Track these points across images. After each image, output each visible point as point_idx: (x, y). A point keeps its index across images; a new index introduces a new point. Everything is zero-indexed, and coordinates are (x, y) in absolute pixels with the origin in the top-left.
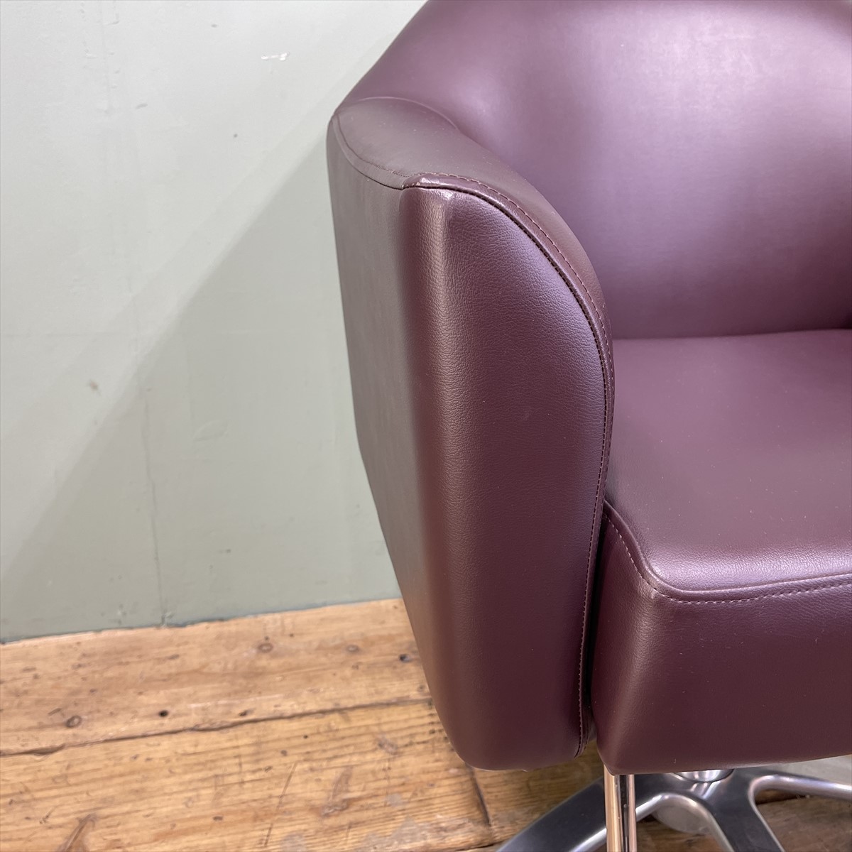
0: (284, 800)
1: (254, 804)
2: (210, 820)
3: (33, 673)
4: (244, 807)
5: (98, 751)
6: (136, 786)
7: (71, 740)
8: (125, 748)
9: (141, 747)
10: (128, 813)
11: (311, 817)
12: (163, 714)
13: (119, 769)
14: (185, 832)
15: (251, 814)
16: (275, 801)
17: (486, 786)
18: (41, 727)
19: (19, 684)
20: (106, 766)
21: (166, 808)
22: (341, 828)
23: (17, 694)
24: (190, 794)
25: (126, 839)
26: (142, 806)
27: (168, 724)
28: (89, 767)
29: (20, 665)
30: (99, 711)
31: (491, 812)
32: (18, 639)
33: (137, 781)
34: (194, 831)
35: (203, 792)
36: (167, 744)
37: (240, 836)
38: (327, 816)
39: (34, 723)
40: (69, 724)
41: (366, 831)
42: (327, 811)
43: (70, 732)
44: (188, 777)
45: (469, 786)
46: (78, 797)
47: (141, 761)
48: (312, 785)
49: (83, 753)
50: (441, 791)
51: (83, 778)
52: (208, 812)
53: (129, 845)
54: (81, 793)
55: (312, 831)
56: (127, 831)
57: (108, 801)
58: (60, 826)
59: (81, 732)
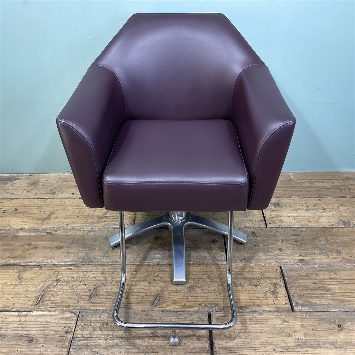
0: (93, 215)
1: (86, 215)
2: (76, 216)
3: (48, 181)
4: (84, 215)
5: (57, 200)
6: (63, 208)
7: (53, 197)
8: (63, 200)
9: (67, 200)
10: (61, 213)
11: (97, 219)
12: (73, 194)
13: (61, 204)
14: (71, 218)
15: (85, 216)
16: (91, 215)
17: (137, 218)
18: (47, 194)
19: (44, 184)
20: (58, 203)
21: (68, 213)
22: (102, 222)
23: (43, 186)
24: (74, 211)
25: (59, 217)
26: (63, 212)
27: (74, 196)
28: (55, 203)
29: (45, 179)
30: (60, 192)
31: (136, 223)
32: (46, 173)
33: (64, 207)
34: (73, 218)
35: (76, 211)
36: (72, 200)
37: (81, 220)
38: (101, 219)
39: (46, 193)
40: (53, 194)
41: (107, 222)
42: (101, 218)
43: (53, 195)
44: (74, 208)
45: (134, 217)
46: (51, 209)
47: (66, 203)
48: (100, 213)
49: (55, 200)
50: (127, 217)
51: (53, 205)
52: (76, 215)
53: (59, 219)
54: (52, 208)
55: (96, 221)
56: (60, 216)
57: (57, 210)
58: (47, 214)
59: (55, 196)
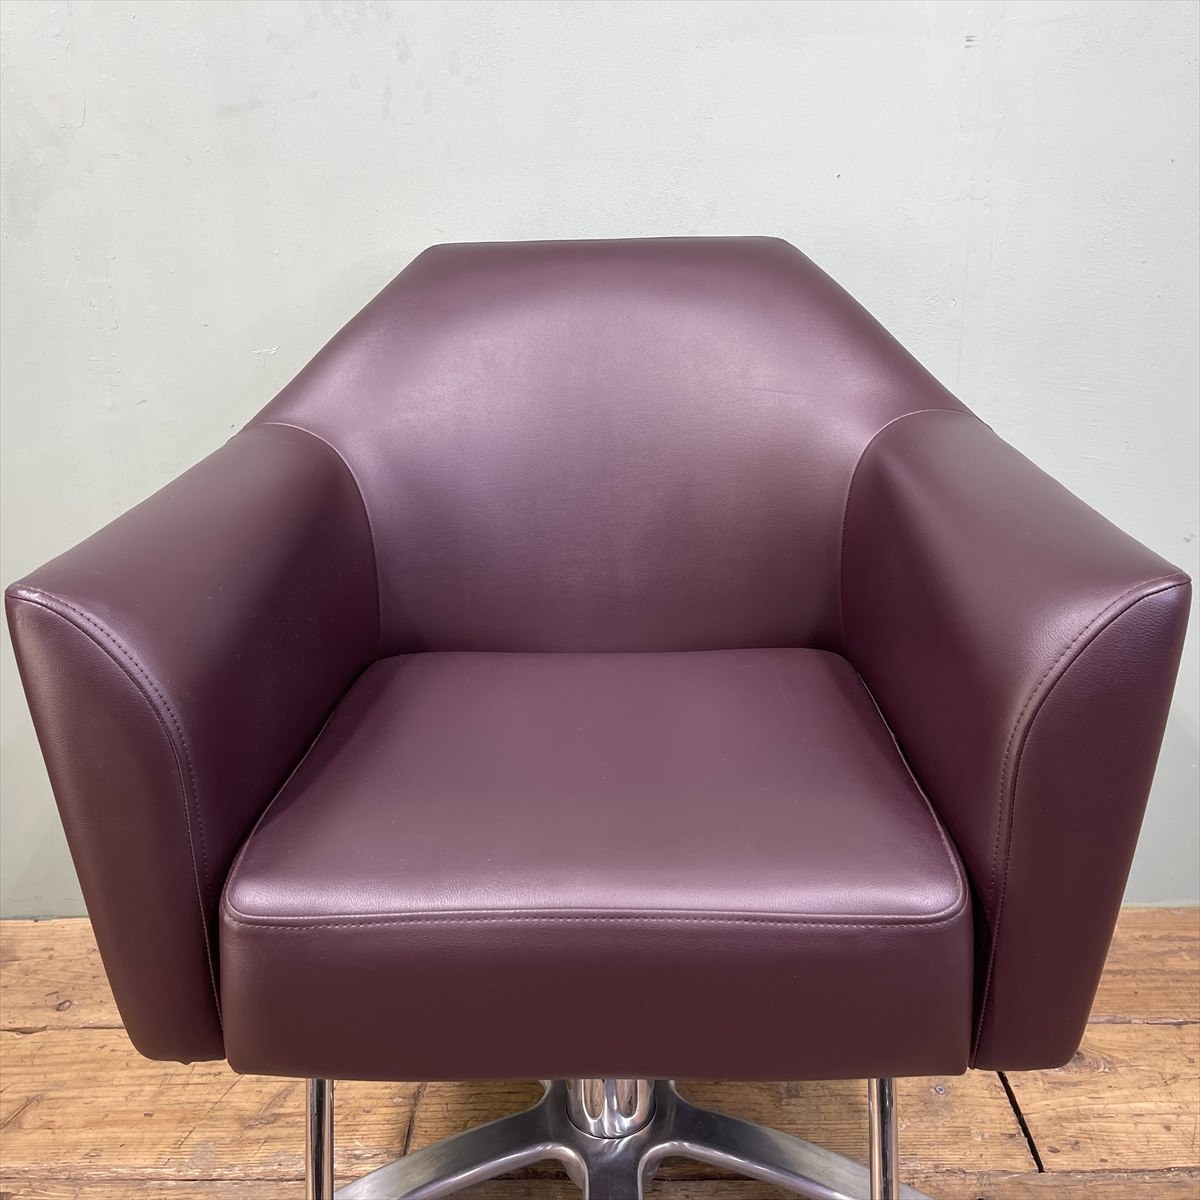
0: (216, 1107)
1: (188, 1107)
2: (141, 1115)
3: (51, 952)
4: (177, 1107)
5: (71, 1037)
6: (90, 1074)
7: (54, 1023)
10: (73, 1098)
11: (235, 1126)
13: (83, 1056)
14: (113, 1124)
15: (180, 1115)
16: (209, 1106)
17: (422, 1120)
18: (34, 1007)
19: (32, 963)
20: (73, 1052)
21: (107, 1098)
22: (257, 1141)
23: (26, 972)
24: (132, 1089)
25: (59, 1121)
26: (87, 1093)
28: (56, 1050)
29: (42, 944)
30: (91, 998)
31: (413, 1146)
32: (50, 917)
33: (93, 1070)
34: (122, 1123)
35: (147, 1088)
37: (161, 1134)
38: (251, 1127)
39: (29, 1003)
40: (58, 1008)
41: (279, 1146)
42: (252, 1123)
43: (57, 1014)
44: (140, 1072)
45: (404, 1118)
46: (36, 1078)
47: (106, 1052)
48: (253, 1097)
49: (59, 1036)
50: (373, 1118)
51: (48, 1060)
52: (142, 1108)
53: (60, 1127)
54: (40, 1074)
55: (228, 1140)
56: (64, 1114)
57: (60, 1085)
58: (9, 1101)
59: (68, 1017)
